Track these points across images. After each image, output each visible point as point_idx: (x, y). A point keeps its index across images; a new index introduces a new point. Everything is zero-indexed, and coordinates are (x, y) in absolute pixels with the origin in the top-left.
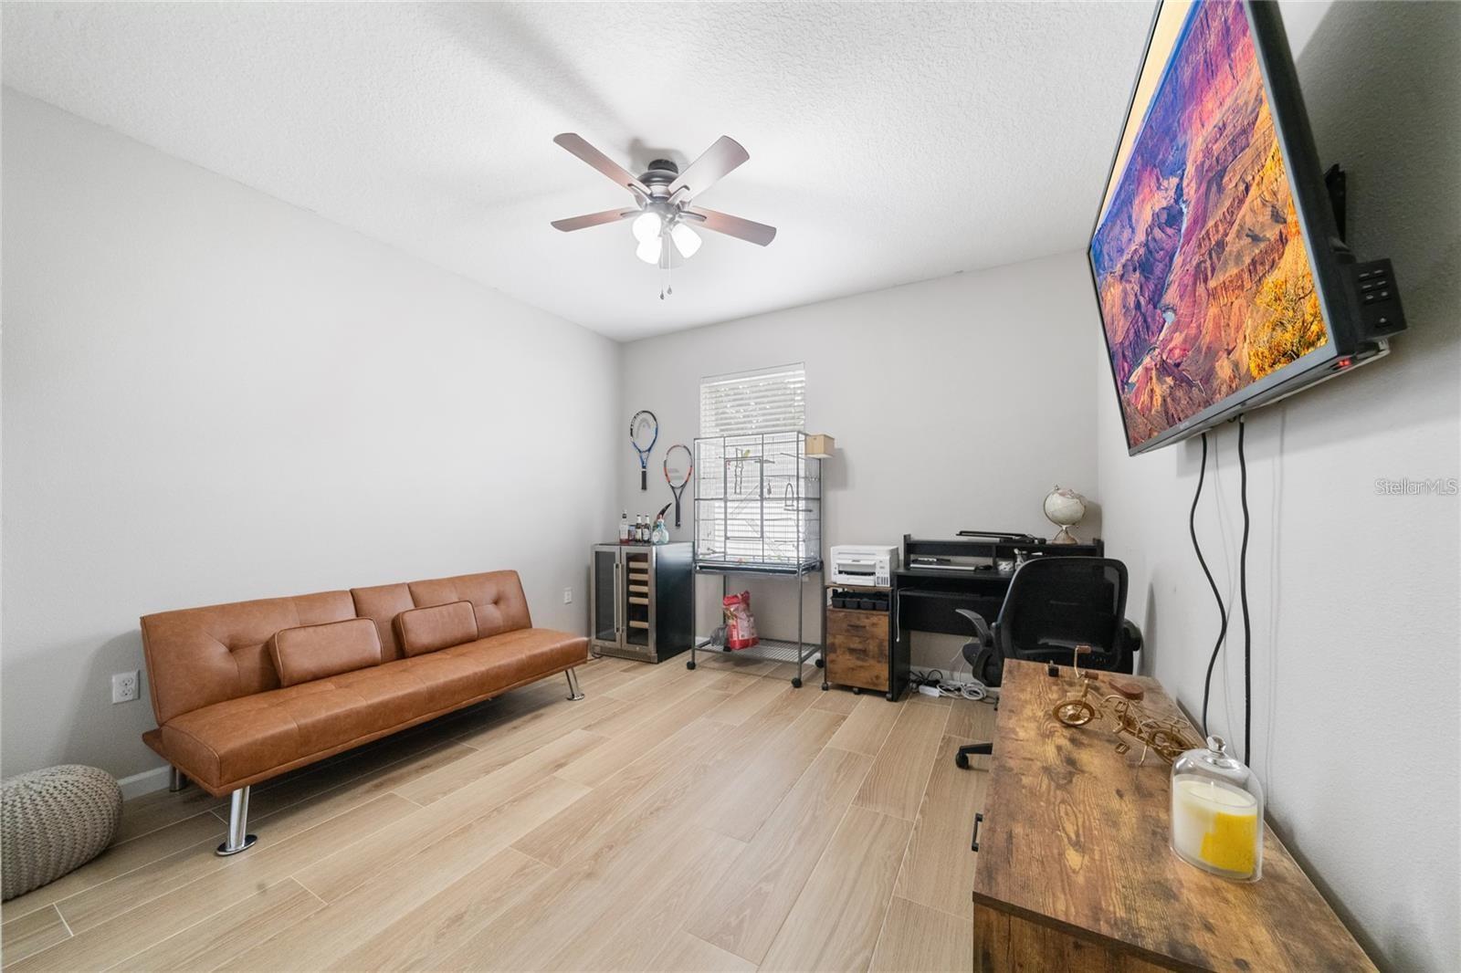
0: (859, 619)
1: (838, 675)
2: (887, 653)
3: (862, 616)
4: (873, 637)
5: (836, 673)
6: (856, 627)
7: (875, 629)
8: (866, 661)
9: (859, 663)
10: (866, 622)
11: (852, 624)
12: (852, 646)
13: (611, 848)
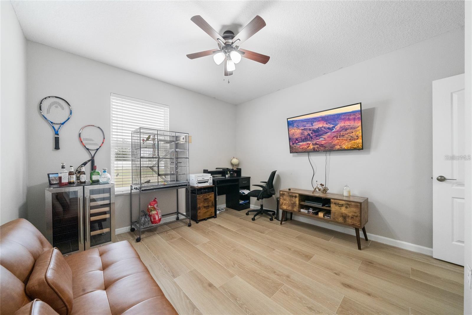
0: (206, 196)
1: (201, 217)
2: (214, 204)
3: (207, 195)
4: (210, 201)
5: (200, 216)
6: (205, 199)
7: (210, 198)
8: (209, 209)
9: (207, 210)
10: (208, 197)
11: (205, 198)
12: (205, 205)
13: (275, 272)
